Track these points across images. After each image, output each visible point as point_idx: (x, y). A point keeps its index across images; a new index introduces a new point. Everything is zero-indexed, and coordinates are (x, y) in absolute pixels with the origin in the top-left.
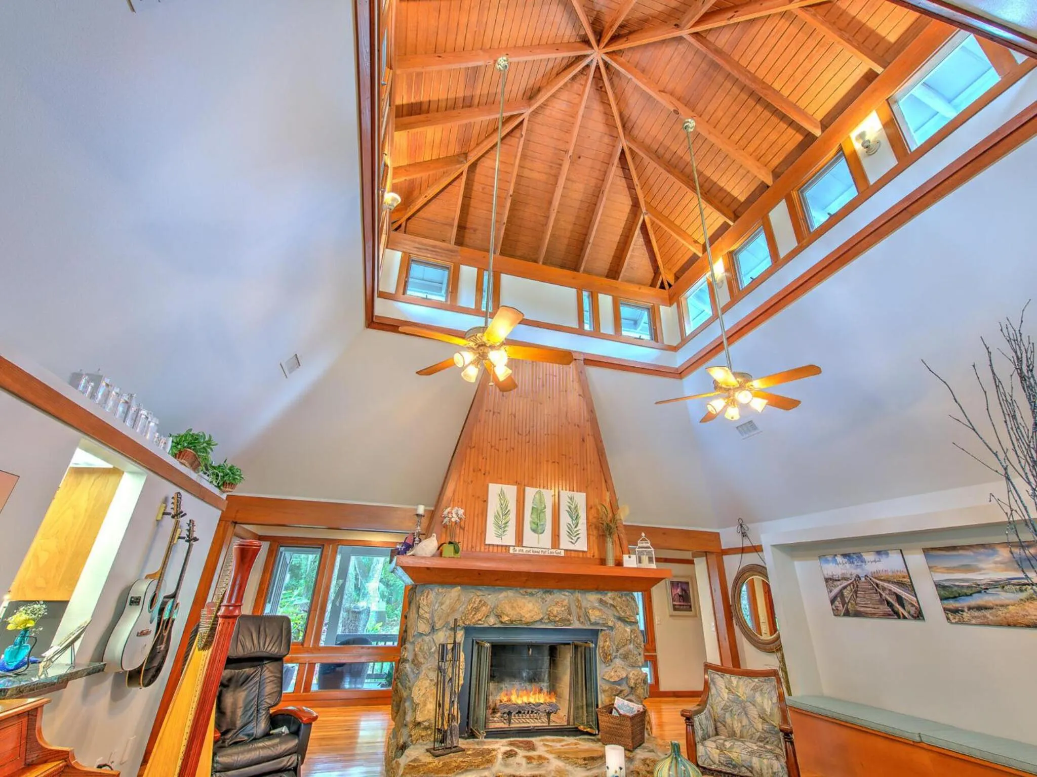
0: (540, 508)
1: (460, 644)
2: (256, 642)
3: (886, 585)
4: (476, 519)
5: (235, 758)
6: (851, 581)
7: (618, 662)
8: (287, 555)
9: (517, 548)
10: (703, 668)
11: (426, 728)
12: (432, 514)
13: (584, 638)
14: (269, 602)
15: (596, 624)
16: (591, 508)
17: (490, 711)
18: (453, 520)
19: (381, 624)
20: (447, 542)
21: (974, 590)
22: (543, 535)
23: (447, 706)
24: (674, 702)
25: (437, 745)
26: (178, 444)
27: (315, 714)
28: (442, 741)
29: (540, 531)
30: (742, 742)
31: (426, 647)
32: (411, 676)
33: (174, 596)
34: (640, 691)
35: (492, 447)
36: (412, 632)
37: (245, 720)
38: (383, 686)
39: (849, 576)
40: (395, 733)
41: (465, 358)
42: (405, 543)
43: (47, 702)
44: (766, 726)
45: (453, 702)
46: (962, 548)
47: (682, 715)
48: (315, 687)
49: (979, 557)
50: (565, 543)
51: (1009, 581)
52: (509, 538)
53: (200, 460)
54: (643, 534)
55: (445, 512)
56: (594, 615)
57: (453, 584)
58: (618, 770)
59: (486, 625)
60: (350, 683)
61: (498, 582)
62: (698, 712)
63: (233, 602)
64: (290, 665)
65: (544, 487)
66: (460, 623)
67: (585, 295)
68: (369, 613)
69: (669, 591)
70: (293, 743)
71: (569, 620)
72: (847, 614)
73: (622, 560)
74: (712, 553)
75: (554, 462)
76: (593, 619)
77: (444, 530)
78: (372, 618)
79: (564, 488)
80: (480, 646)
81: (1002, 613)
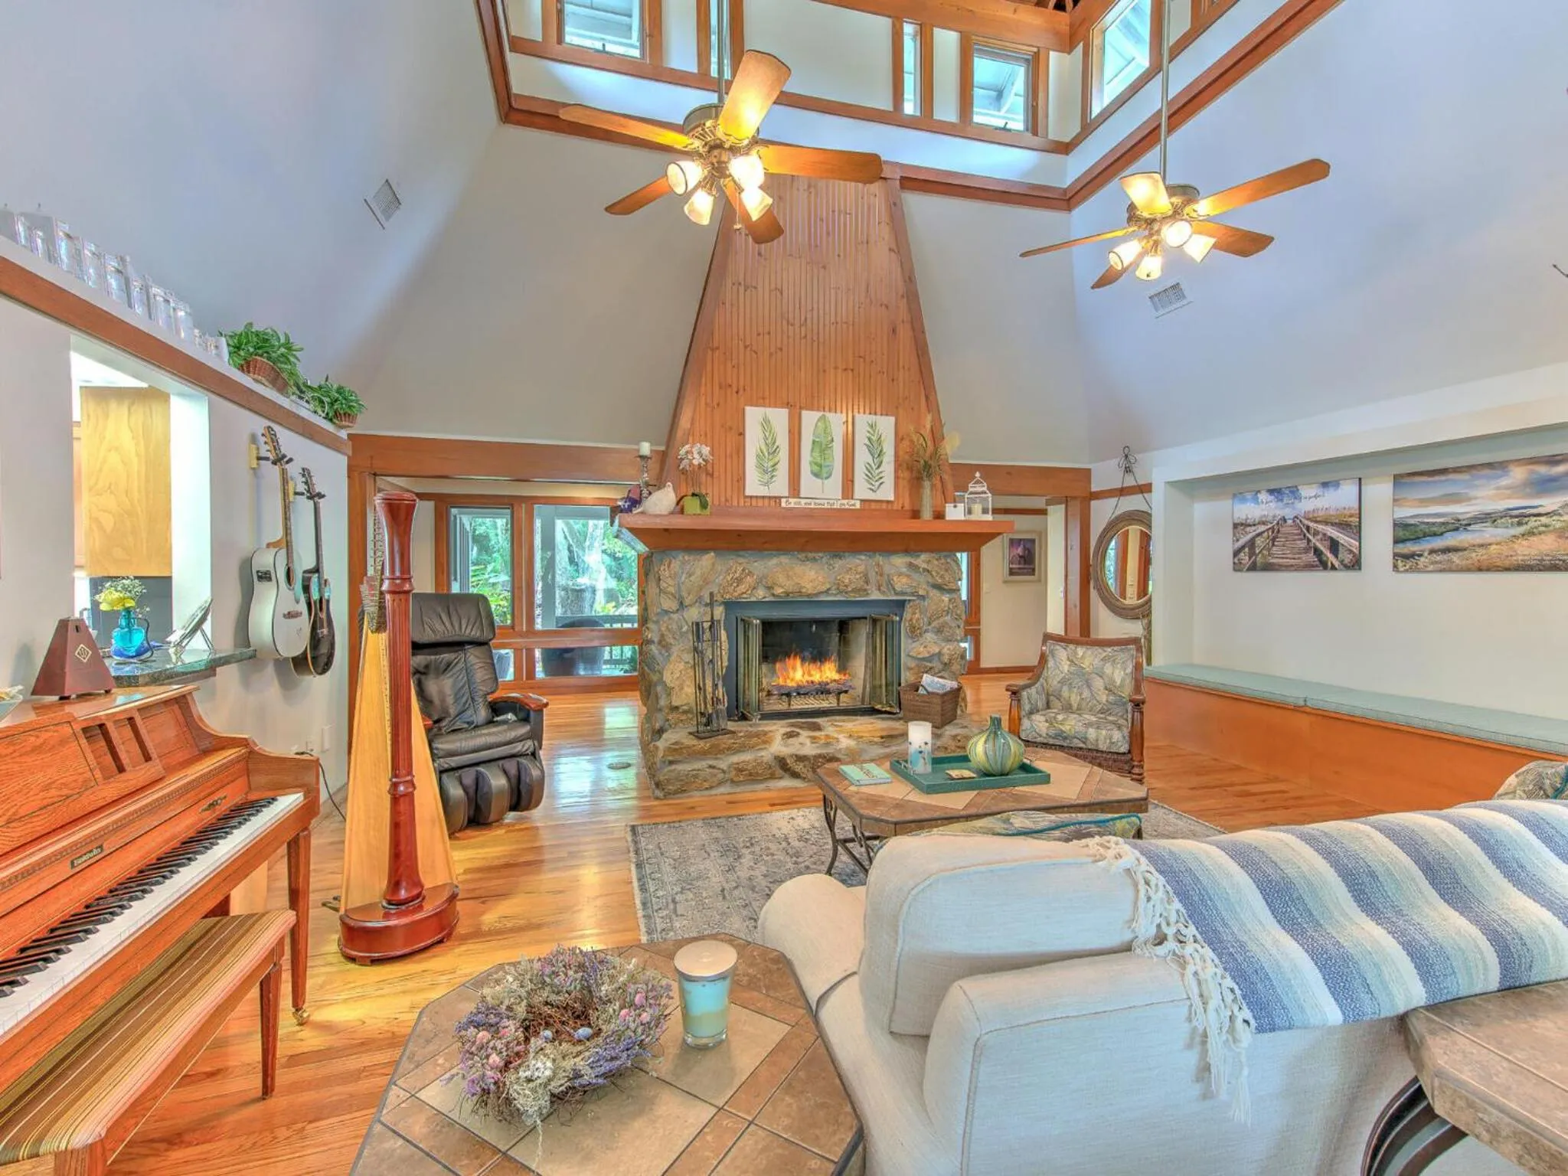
0: (824, 442)
1: (719, 621)
2: (447, 624)
3: (1320, 527)
4: (729, 460)
5: (458, 744)
6: (1270, 526)
7: (929, 636)
8: (466, 520)
9: (792, 500)
10: (1041, 638)
11: (685, 712)
12: (663, 456)
13: (886, 611)
14: (456, 579)
15: (903, 593)
16: (902, 439)
17: (765, 694)
18: (695, 462)
19: (614, 604)
20: (690, 493)
21: (1451, 527)
22: (830, 480)
23: (709, 689)
24: (998, 679)
25: (701, 728)
26: (239, 348)
27: (545, 701)
28: (708, 724)
29: (825, 475)
30: (1080, 715)
31: (675, 627)
32: (660, 659)
33: (317, 570)
34: (956, 667)
35: (746, 347)
36: (653, 610)
37: (459, 708)
38: (626, 671)
39: (1270, 518)
40: (648, 718)
41: (686, 174)
42: (628, 499)
43: (198, 689)
44: (1111, 698)
45: (716, 685)
46: (1457, 470)
47: (1007, 690)
48: (540, 673)
49: (1477, 482)
50: (862, 491)
51: (1506, 513)
52: (780, 486)
53: (285, 375)
54: (978, 475)
55: (683, 452)
56: (901, 583)
57: (705, 550)
58: (923, 745)
59: (753, 599)
60: (585, 669)
61: (766, 546)
62: (1028, 686)
63: (398, 574)
64: (503, 652)
65: (830, 411)
66: (718, 598)
67: (909, 29)
68: (594, 591)
69: (1007, 551)
70: (524, 729)
71: (865, 590)
72: (1253, 568)
73: (944, 511)
74: (1074, 498)
75: (846, 370)
76: (898, 588)
77: (683, 477)
78: (600, 597)
79: (862, 410)
80: (746, 624)
81: (1475, 556)
